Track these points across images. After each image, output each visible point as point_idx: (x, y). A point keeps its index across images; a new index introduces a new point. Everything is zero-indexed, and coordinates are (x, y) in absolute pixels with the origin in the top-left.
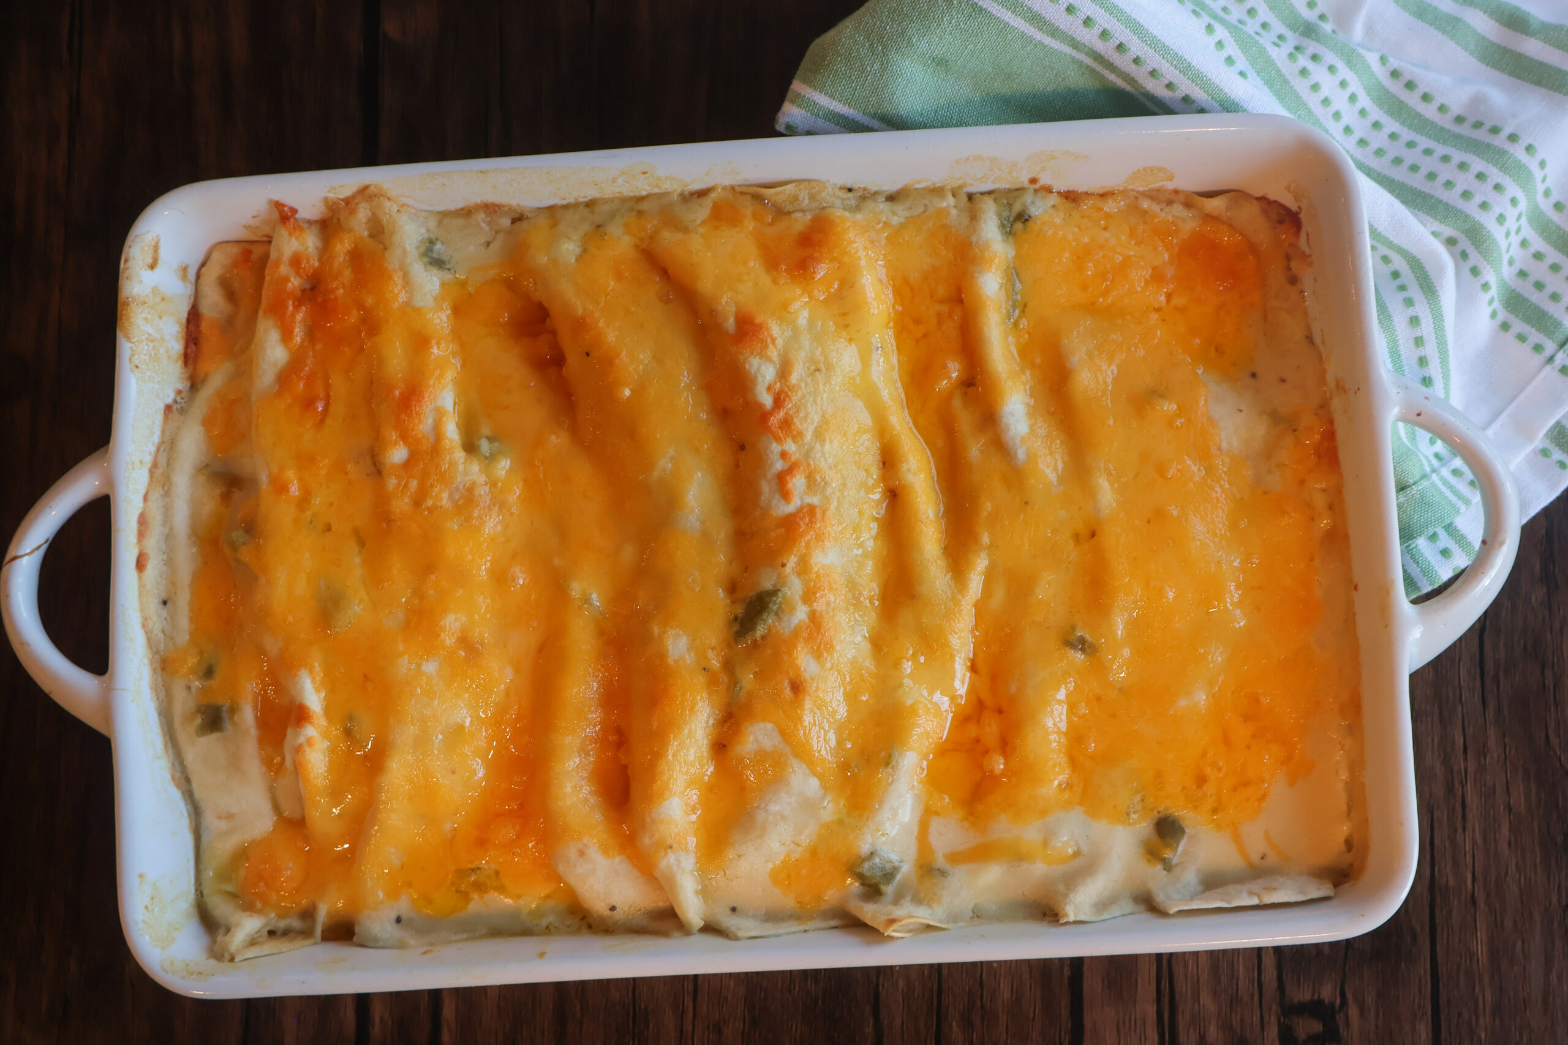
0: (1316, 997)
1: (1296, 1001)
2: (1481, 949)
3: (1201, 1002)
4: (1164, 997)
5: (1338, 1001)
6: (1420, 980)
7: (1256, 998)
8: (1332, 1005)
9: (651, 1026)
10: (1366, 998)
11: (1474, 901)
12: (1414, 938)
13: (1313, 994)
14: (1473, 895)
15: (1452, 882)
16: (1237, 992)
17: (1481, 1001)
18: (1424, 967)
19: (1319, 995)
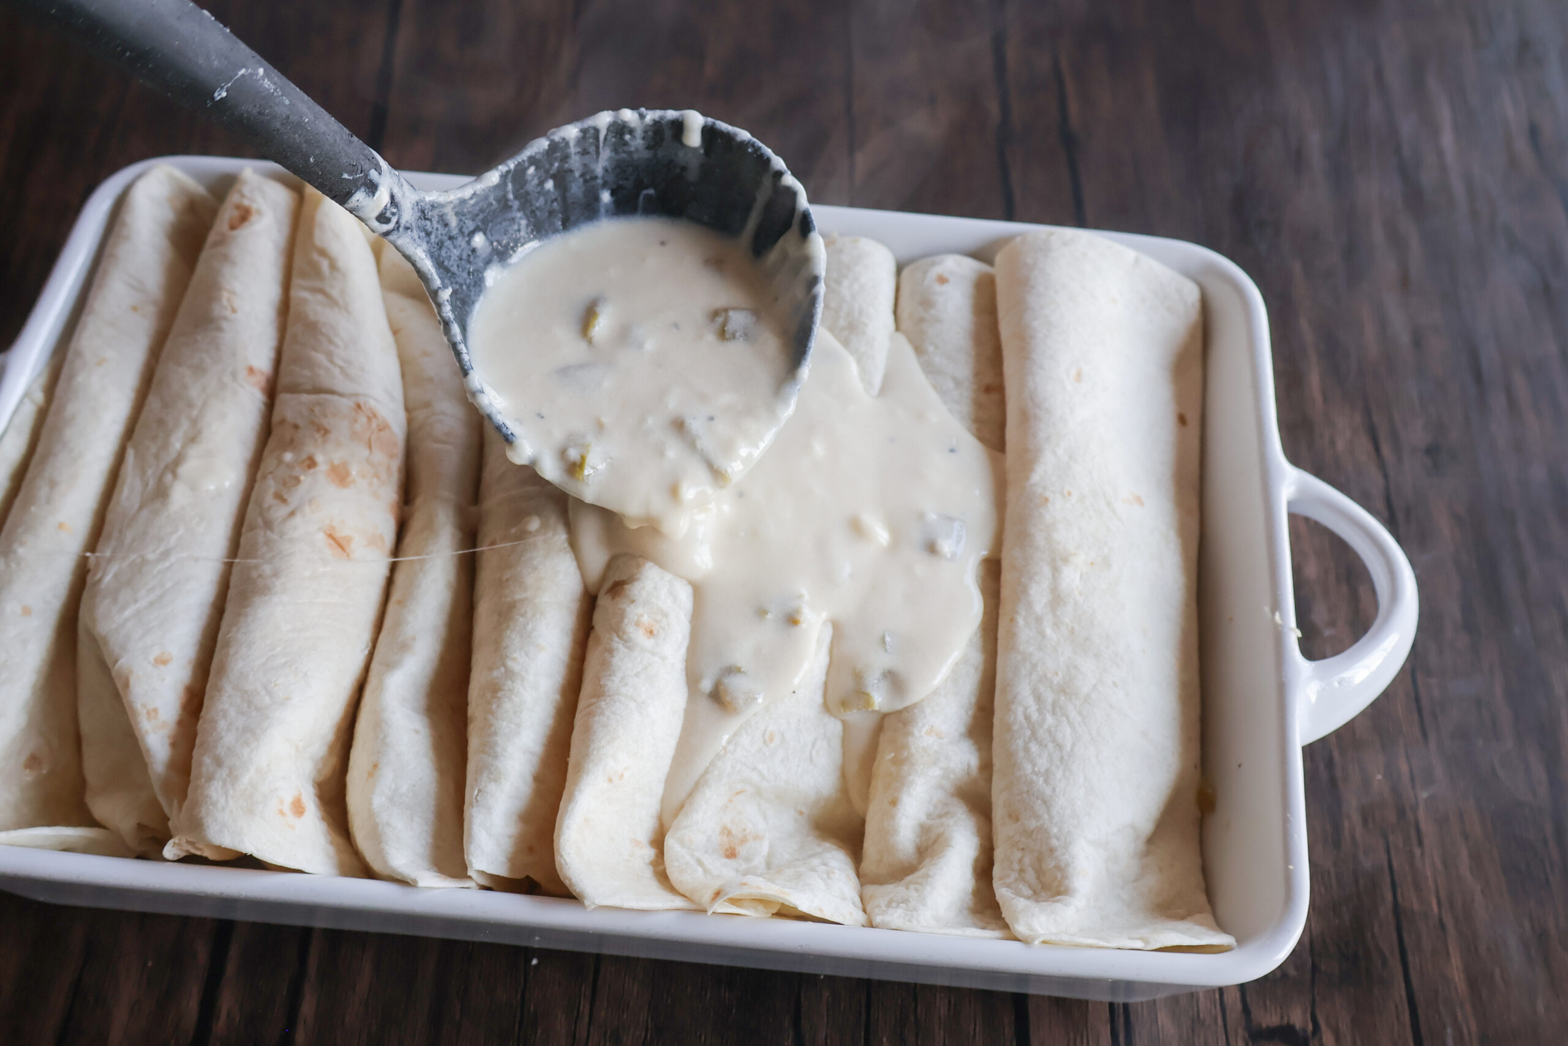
0: (1286, 1021)
1: (1264, 1025)
2: (1458, 977)
3: (1160, 1023)
4: (1119, 1017)
5: (1310, 1027)
6: (1396, 1007)
7: (1220, 1020)
8: (1305, 1030)
9: (539, 1031)
10: (1340, 1024)
11: (1442, 926)
12: (1385, 962)
13: (1282, 1017)
14: (1441, 920)
15: (1416, 906)
16: (1198, 1014)
17: (1465, 1032)
18: (1399, 991)
19: (1289, 1017)
